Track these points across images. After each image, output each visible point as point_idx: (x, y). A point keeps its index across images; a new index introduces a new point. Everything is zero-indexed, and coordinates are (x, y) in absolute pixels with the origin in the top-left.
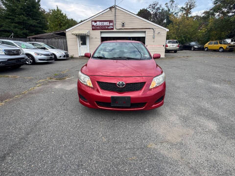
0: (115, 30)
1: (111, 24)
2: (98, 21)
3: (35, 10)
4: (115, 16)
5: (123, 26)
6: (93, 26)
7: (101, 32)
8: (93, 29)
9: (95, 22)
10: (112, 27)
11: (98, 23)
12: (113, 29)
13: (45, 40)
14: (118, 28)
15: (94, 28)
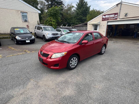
0: (118, 19)
1: (116, 16)
2: (106, 15)
3: (87, 12)
4: (120, 9)
5: (126, 16)
6: (103, 18)
7: (108, 22)
8: (102, 20)
9: (105, 15)
10: (116, 18)
11: (107, 16)
12: (117, 19)
13: (78, 28)
14: (121, 18)
15: (104, 20)
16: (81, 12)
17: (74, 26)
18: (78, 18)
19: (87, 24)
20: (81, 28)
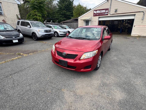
0: (109, 15)
1: (107, 11)
2: (98, 10)
3: (70, 6)
4: (111, 5)
5: (116, 12)
6: (94, 14)
7: (99, 17)
8: (94, 16)
9: (96, 11)
10: (107, 13)
11: (98, 12)
12: (107, 15)
13: (68, 24)
14: (111, 14)
15: (95, 15)
16: (64, 7)
17: (63, 22)
18: (62, 13)
19: (77, 20)
20: (72, 23)
